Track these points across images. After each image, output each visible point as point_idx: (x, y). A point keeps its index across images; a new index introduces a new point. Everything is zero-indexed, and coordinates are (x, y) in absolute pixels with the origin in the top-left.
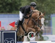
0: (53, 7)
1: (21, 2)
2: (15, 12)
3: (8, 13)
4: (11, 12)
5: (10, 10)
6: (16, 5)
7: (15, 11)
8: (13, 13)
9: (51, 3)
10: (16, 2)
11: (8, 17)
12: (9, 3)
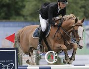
0: (77, 11)
1: (25, 3)
2: (15, 19)
3: (4, 20)
4: (9, 19)
5: (6, 14)
6: (17, 6)
7: (14, 17)
8: (11, 20)
9: (73, 4)
10: (16, 3)
11: (4, 26)
12: (5, 4)
